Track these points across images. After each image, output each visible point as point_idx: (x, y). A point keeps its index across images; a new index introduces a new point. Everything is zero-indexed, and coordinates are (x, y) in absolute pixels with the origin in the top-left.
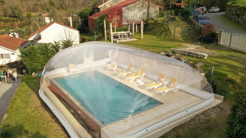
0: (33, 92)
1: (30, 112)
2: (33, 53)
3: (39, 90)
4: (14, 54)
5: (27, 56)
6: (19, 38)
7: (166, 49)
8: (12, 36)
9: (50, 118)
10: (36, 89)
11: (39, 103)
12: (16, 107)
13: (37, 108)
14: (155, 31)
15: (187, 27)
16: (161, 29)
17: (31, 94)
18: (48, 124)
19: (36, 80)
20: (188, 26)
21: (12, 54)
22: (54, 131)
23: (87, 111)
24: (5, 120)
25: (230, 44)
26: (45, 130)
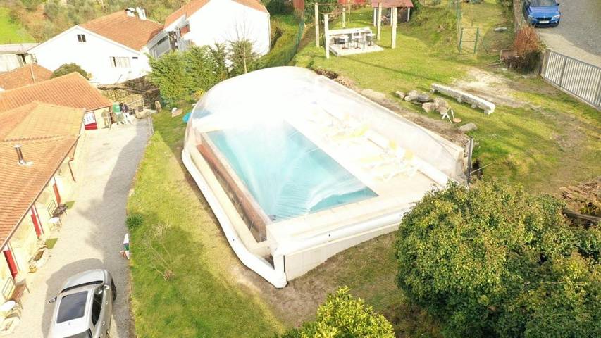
0: (173, 154)
1: (168, 189)
2: (174, 67)
3: (182, 150)
4: (136, 58)
5: (162, 73)
6: (145, 19)
7: (429, 82)
8: (133, 15)
9: (198, 203)
10: (178, 148)
11: (182, 176)
12: (146, 178)
13: (178, 184)
14: (427, 27)
15: (497, 26)
16: (439, 27)
17: (170, 157)
18: (194, 211)
19: (178, 129)
20: (503, 20)
21: (134, 58)
22: (203, 222)
23: (252, 197)
24: (132, 199)
25: (561, 82)
26: (190, 220)
